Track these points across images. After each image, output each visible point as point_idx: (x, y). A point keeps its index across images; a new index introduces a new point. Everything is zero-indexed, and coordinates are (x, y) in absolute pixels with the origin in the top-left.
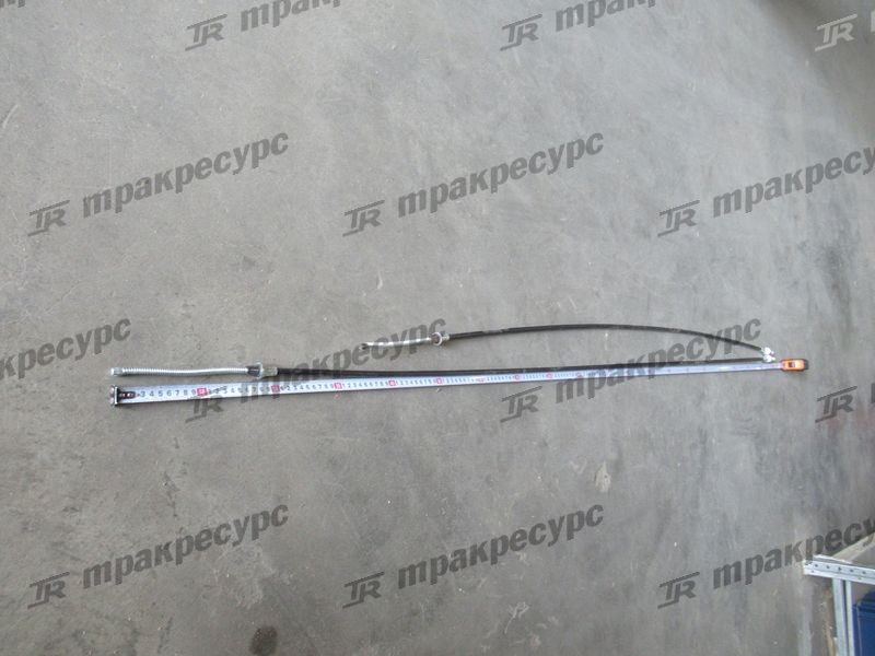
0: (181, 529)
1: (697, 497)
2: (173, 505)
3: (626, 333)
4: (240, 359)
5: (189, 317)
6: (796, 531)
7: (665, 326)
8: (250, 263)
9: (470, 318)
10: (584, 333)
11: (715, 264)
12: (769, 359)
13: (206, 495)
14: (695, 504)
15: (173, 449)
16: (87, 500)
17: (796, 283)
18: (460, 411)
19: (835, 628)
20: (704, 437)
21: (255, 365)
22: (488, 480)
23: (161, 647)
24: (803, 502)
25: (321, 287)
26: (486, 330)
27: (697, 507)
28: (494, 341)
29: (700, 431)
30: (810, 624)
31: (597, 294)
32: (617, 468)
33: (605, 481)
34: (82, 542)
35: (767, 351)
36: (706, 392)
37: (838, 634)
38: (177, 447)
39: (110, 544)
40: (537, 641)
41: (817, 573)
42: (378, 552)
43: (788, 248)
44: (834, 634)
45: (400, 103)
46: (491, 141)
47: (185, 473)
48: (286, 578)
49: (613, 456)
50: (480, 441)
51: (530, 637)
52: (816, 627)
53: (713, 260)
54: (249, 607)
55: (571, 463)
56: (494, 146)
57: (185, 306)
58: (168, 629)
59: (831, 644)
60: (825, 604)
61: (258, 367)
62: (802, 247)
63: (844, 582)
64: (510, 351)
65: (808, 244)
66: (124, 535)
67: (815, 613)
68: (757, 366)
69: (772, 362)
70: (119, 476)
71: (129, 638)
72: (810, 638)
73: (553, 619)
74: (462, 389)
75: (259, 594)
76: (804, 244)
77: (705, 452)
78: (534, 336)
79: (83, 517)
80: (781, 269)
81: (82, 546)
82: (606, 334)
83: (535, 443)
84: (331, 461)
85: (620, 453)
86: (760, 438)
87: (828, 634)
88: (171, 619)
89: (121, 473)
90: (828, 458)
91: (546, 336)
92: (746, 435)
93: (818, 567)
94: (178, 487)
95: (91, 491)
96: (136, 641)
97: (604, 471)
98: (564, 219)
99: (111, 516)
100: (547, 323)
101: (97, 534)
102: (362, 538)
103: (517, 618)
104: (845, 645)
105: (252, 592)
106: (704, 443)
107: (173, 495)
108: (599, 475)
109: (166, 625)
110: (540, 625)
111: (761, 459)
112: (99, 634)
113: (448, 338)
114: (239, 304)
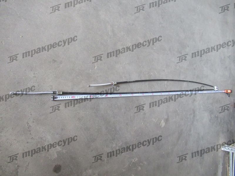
0: (32, 138)
1: (191, 129)
2: (30, 131)
3: (172, 82)
4: (51, 89)
5: (35, 77)
6: (220, 138)
7: (184, 80)
8: (54, 61)
9: (124, 78)
10: (159, 82)
11: (201, 62)
12: (216, 89)
13: (40, 128)
14: (190, 130)
15: (30, 115)
16: (3, 130)
17: (226, 67)
18: (119, 104)
19: (229, 164)
20: (194, 112)
21: (55, 91)
22: (127, 124)
23: (26, 170)
24: (223, 130)
25: (77, 68)
26: (128, 81)
27: (191, 131)
28: (131, 84)
29: (193, 110)
30: (222, 163)
31: (164, 71)
32: (167, 120)
33: (163, 124)
34: (2, 142)
35: (216, 87)
36: (196, 99)
37: (230, 167)
38: (31, 115)
39: (10, 142)
40: (140, 168)
41: (225, 150)
42: (92, 144)
43: (225, 57)
44: (229, 166)
45: (104, 13)
46: (133, 24)
47: (34, 122)
48: (64, 151)
49: (166, 117)
50: (125, 113)
51: (138, 167)
52: (224, 165)
53: (201, 61)
54: (53, 159)
55: (153, 119)
56: (134, 26)
57: (34, 74)
58: (28, 165)
59: (228, 169)
60: (227, 158)
61: (56, 92)
62: (229, 57)
63: (233, 153)
64: (135, 87)
65: (231, 56)
66: (15, 139)
67: (224, 160)
68: (212, 92)
69: (217, 90)
70: (13, 123)
71: (16, 168)
72: (222, 167)
73: (145, 163)
74: (120, 98)
75: (56, 156)
76: (230, 56)
77: (194, 116)
78: (143, 83)
79: (2, 134)
80: (222, 63)
81: (1, 143)
82: (166, 82)
83: (142, 113)
84: (79, 119)
85: (168, 116)
86: (211, 112)
87: (227, 166)
88: (29, 162)
89: (14, 122)
90: (232, 118)
91: (147, 83)
92: (207, 111)
93: (226, 149)
94: (31, 126)
95: (4, 127)
96: (18, 169)
97: (163, 121)
98: (155, 48)
99: (11, 134)
100: (148, 79)
101: (6, 139)
102: (88, 140)
103: (134, 162)
104: (232, 170)
105: (54, 155)
106: (194, 113)
107: (30, 128)
108: (161, 122)
109: (27, 164)
110: (141, 164)
111: (211, 118)
112: (7, 167)
113: (116, 83)
114: (51, 73)
